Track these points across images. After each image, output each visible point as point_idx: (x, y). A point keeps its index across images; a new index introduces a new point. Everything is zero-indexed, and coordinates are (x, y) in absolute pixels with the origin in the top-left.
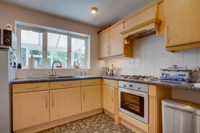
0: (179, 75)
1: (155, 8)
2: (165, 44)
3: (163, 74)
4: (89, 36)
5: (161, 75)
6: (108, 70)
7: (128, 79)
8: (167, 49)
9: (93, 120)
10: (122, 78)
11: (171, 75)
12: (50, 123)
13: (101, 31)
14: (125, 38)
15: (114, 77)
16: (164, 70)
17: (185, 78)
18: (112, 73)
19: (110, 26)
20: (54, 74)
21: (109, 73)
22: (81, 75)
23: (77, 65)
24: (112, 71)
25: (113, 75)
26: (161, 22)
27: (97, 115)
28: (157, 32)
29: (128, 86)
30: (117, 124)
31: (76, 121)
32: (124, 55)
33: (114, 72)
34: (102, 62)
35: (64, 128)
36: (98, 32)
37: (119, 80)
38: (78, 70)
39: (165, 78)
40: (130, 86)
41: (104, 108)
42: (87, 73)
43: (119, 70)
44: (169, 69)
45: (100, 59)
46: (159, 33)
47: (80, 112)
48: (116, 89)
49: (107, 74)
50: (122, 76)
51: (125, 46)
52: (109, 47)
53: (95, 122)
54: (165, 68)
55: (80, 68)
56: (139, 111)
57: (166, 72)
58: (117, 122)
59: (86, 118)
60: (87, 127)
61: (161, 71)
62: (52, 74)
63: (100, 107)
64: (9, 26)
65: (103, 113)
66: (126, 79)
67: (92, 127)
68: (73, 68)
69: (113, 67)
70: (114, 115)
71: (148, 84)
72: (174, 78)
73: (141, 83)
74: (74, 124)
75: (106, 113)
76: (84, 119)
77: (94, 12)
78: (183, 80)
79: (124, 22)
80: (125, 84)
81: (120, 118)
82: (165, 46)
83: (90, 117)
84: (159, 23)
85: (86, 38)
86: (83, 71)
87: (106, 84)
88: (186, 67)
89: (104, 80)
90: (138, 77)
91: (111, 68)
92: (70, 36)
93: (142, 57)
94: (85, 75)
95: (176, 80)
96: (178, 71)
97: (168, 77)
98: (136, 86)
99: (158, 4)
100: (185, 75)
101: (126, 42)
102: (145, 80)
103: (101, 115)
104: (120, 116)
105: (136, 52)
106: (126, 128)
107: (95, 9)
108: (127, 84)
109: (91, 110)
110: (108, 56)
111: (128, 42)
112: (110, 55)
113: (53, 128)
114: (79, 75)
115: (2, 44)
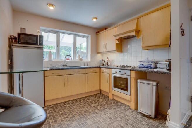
0: (149, 65)
1: (136, 21)
2: (141, 45)
3: (140, 64)
4: (90, 36)
5: (139, 65)
6: (104, 61)
7: (119, 67)
8: (143, 48)
9: (94, 97)
10: (114, 67)
11: (145, 65)
13: (99, 32)
14: (117, 40)
15: (109, 67)
16: (141, 62)
17: (152, 66)
18: (107, 64)
19: (106, 29)
20: (66, 65)
21: (105, 64)
22: (84, 66)
23: (81, 58)
24: (107, 62)
25: (108, 66)
26: (139, 31)
27: (96, 94)
28: (137, 37)
29: (118, 72)
30: (111, 99)
31: (82, 98)
32: (116, 51)
33: (108, 63)
34: (99, 55)
35: (75, 101)
36: (97, 33)
37: (112, 68)
38: (82, 62)
39: (141, 67)
40: (120, 72)
41: (102, 89)
42: (88, 64)
43: (113, 61)
44: (144, 61)
45: (98, 53)
46: (138, 38)
47: (85, 92)
48: (110, 75)
49: (103, 64)
50: (114, 66)
51: (117, 44)
52: (105, 44)
53: (96, 98)
54: (141, 60)
55: (83, 60)
56: (125, 88)
57: (142, 63)
58: (111, 98)
59: (89, 96)
60: (90, 101)
61: (139, 62)
62: (65, 64)
63: (98, 89)
64: (39, 32)
65: (101, 93)
66: (117, 67)
67: (94, 101)
68: (78, 60)
69: (108, 59)
70: (108, 93)
71: (130, 70)
72: (146, 67)
73: (126, 70)
75: (103, 93)
76: (87, 97)
77: (95, 20)
78: (151, 68)
79: (116, 27)
80: (116, 71)
81: (113, 95)
82: (141, 46)
83: (92, 95)
84: (138, 32)
85: (87, 37)
86: (85, 62)
87: (103, 72)
88: (155, 60)
89: (102, 68)
90: (125, 67)
91: (106, 60)
92: (76, 36)
93: (129, 52)
94: (87, 65)
95: (147, 67)
96: (148, 62)
97: (143, 66)
98: (123, 72)
99: (138, 19)
100: (152, 65)
101: (117, 42)
102: (129, 68)
103: (99, 94)
104: (113, 93)
105: (124, 49)
106: (117, 101)
107: (96, 18)
108: (118, 71)
109: (93, 90)
110: (104, 51)
111: (119, 42)
112: (106, 51)
114: (83, 66)
115: (38, 44)
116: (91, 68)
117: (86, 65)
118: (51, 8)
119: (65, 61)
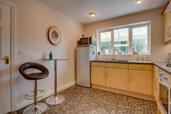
12: (105, 87)
20: (114, 58)
22: (138, 61)
35: (113, 94)
38: (136, 56)
42: (145, 59)
52: (169, 28)
62: (113, 58)
74: (120, 95)
85: (149, 24)
94: (143, 61)
113: (107, 92)
115: (89, 43)
116: (141, 64)
117: (142, 59)
118: (93, 15)
119: (114, 55)
